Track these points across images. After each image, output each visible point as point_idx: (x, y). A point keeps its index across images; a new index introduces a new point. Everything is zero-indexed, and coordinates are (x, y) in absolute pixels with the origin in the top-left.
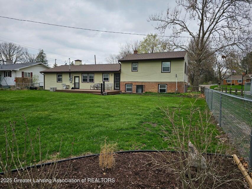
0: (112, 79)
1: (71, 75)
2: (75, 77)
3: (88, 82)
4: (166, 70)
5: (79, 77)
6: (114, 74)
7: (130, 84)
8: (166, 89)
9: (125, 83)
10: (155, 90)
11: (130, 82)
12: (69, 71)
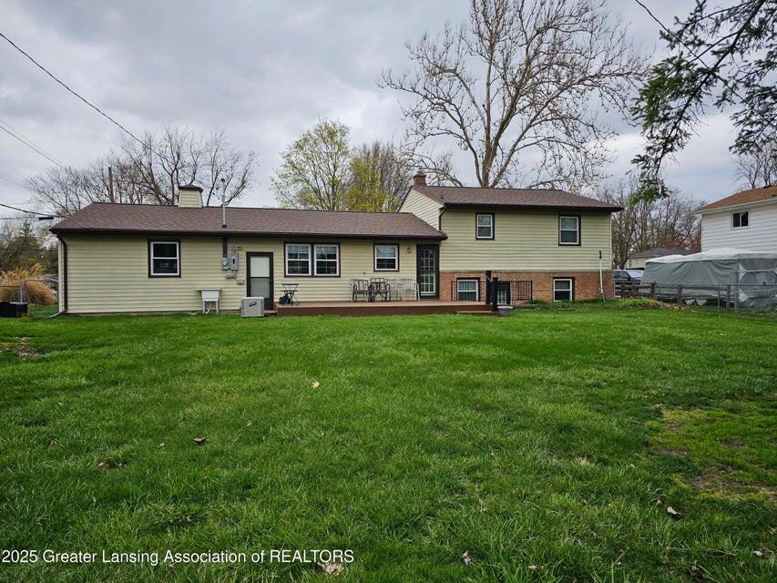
0: (408, 263)
1: (228, 245)
2: (249, 255)
3: (313, 276)
4: (569, 238)
5: (270, 255)
6: (418, 246)
7: (471, 278)
8: (571, 289)
9: (456, 276)
10: (545, 293)
11: (473, 272)
12: (220, 229)
